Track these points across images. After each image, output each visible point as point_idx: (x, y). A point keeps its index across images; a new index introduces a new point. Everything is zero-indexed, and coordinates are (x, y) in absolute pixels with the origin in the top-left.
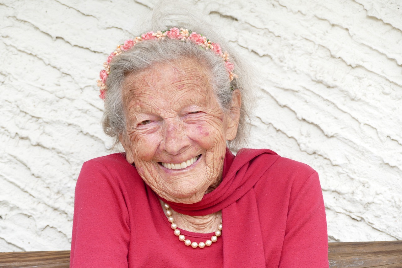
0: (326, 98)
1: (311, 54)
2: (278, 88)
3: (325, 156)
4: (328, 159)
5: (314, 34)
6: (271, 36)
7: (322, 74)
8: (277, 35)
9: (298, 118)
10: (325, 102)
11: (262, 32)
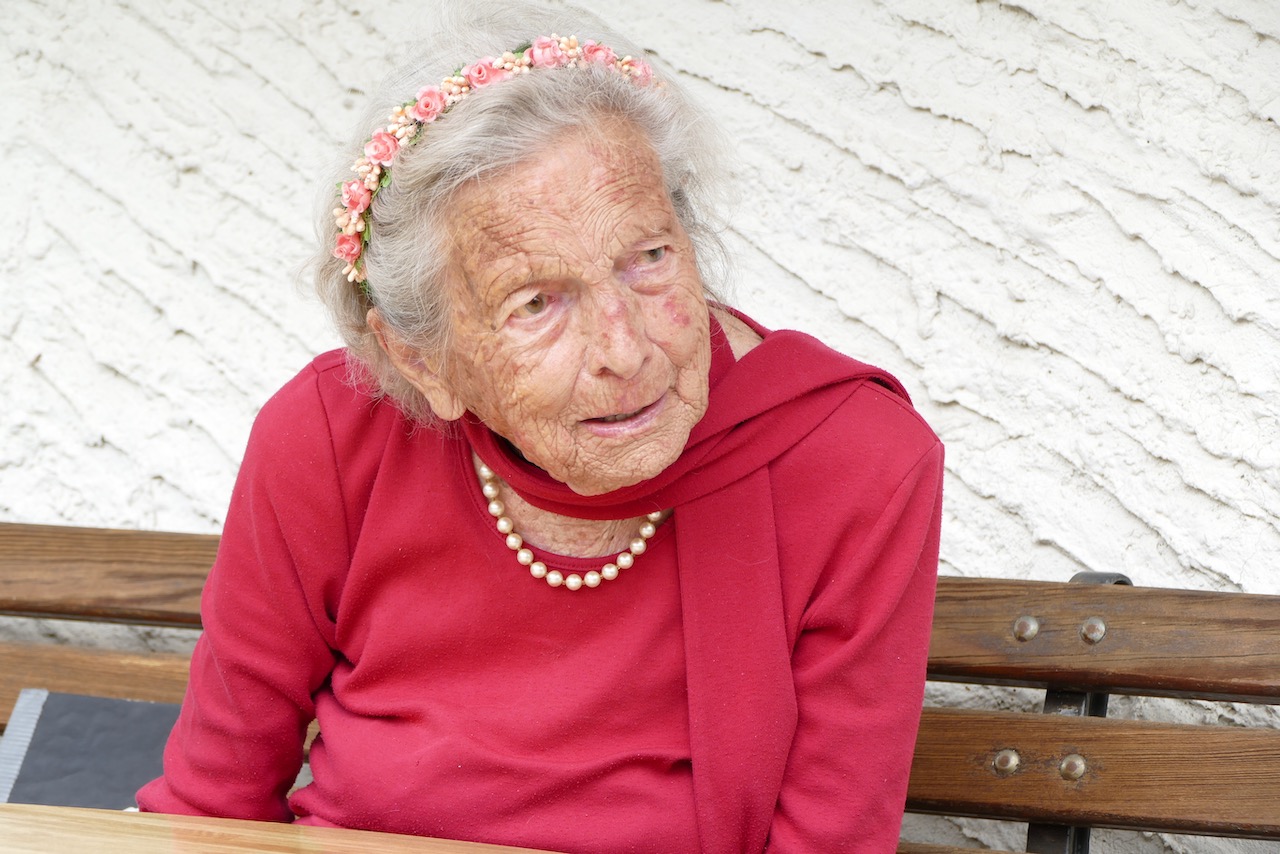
0: (1233, 220)
1: (1204, 107)
2: (1122, 189)
3: (1223, 369)
4: (1231, 377)
5: (1216, 58)
6: (1116, 60)
7: (1225, 160)
8: (1127, 57)
9: (1163, 269)
10: (1233, 229)
11: (1094, 49)
